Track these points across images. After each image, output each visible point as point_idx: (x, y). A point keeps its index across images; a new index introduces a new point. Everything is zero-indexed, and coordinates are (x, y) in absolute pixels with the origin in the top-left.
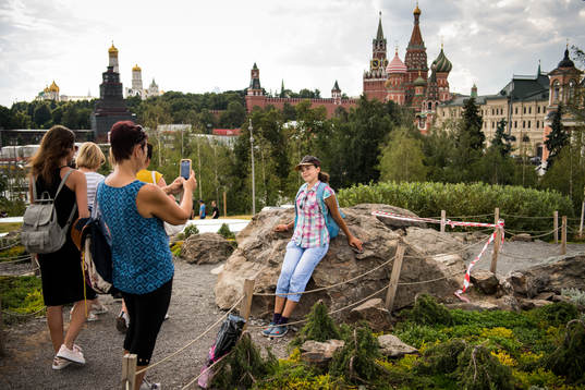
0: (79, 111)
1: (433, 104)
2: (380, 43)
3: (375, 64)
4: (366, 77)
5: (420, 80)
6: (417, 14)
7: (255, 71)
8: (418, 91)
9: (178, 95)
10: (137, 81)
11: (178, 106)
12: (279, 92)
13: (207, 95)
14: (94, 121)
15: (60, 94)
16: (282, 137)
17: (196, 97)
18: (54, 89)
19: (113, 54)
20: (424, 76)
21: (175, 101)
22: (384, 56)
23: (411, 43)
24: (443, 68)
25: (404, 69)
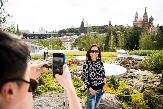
0: (77, 30)
1: (149, 27)
2: (137, 15)
3: (135, 19)
4: (134, 22)
5: (146, 22)
6: (146, 8)
7: (110, 21)
8: (146, 25)
9: (94, 26)
10: (87, 24)
11: (94, 28)
12: (115, 25)
13: (100, 26)
14: (79, 32)
15: (74, 27)
16: (117, 34)
17: (98, 26)
18: (73, 26)
19: (83, 19)
20: (147, 21)
21: (94, 27)
22: (138, 17)
23: (144, 14)
24: (152, 19)
25: (142, 20)
